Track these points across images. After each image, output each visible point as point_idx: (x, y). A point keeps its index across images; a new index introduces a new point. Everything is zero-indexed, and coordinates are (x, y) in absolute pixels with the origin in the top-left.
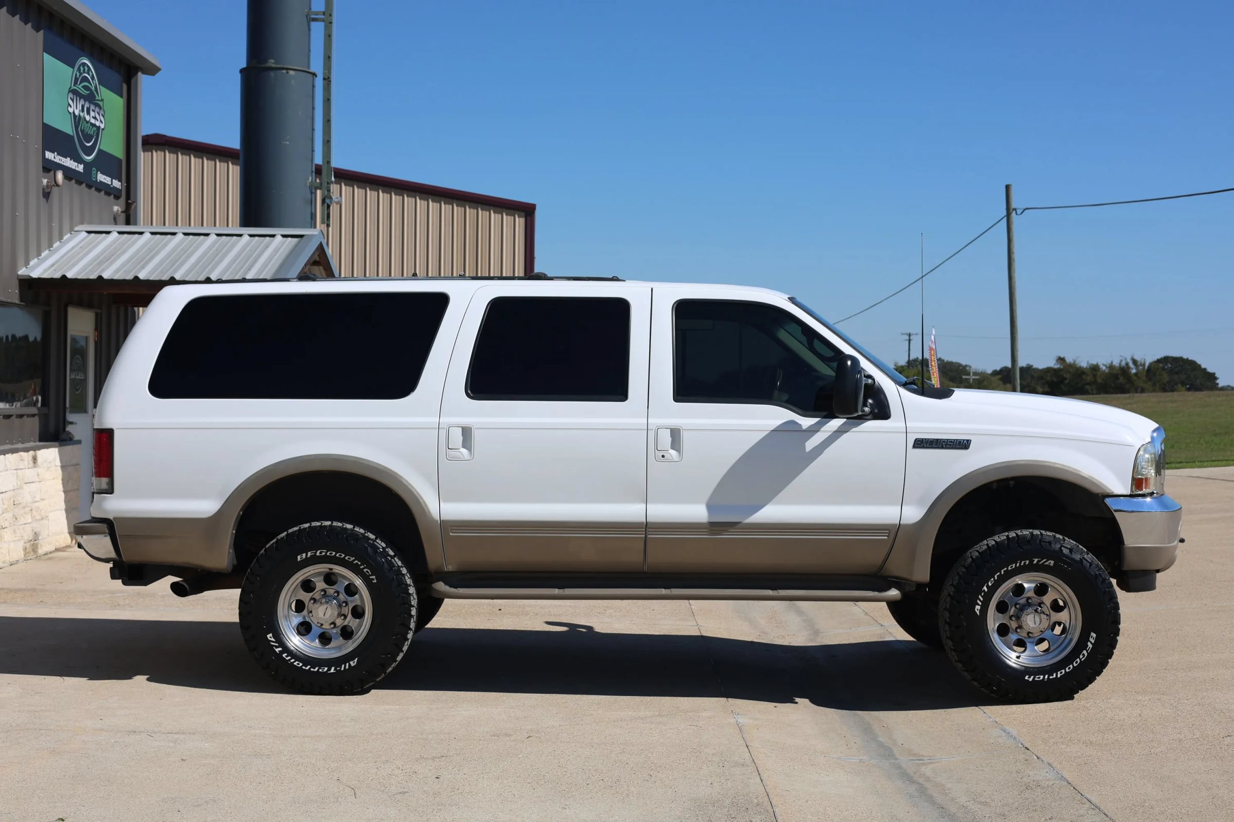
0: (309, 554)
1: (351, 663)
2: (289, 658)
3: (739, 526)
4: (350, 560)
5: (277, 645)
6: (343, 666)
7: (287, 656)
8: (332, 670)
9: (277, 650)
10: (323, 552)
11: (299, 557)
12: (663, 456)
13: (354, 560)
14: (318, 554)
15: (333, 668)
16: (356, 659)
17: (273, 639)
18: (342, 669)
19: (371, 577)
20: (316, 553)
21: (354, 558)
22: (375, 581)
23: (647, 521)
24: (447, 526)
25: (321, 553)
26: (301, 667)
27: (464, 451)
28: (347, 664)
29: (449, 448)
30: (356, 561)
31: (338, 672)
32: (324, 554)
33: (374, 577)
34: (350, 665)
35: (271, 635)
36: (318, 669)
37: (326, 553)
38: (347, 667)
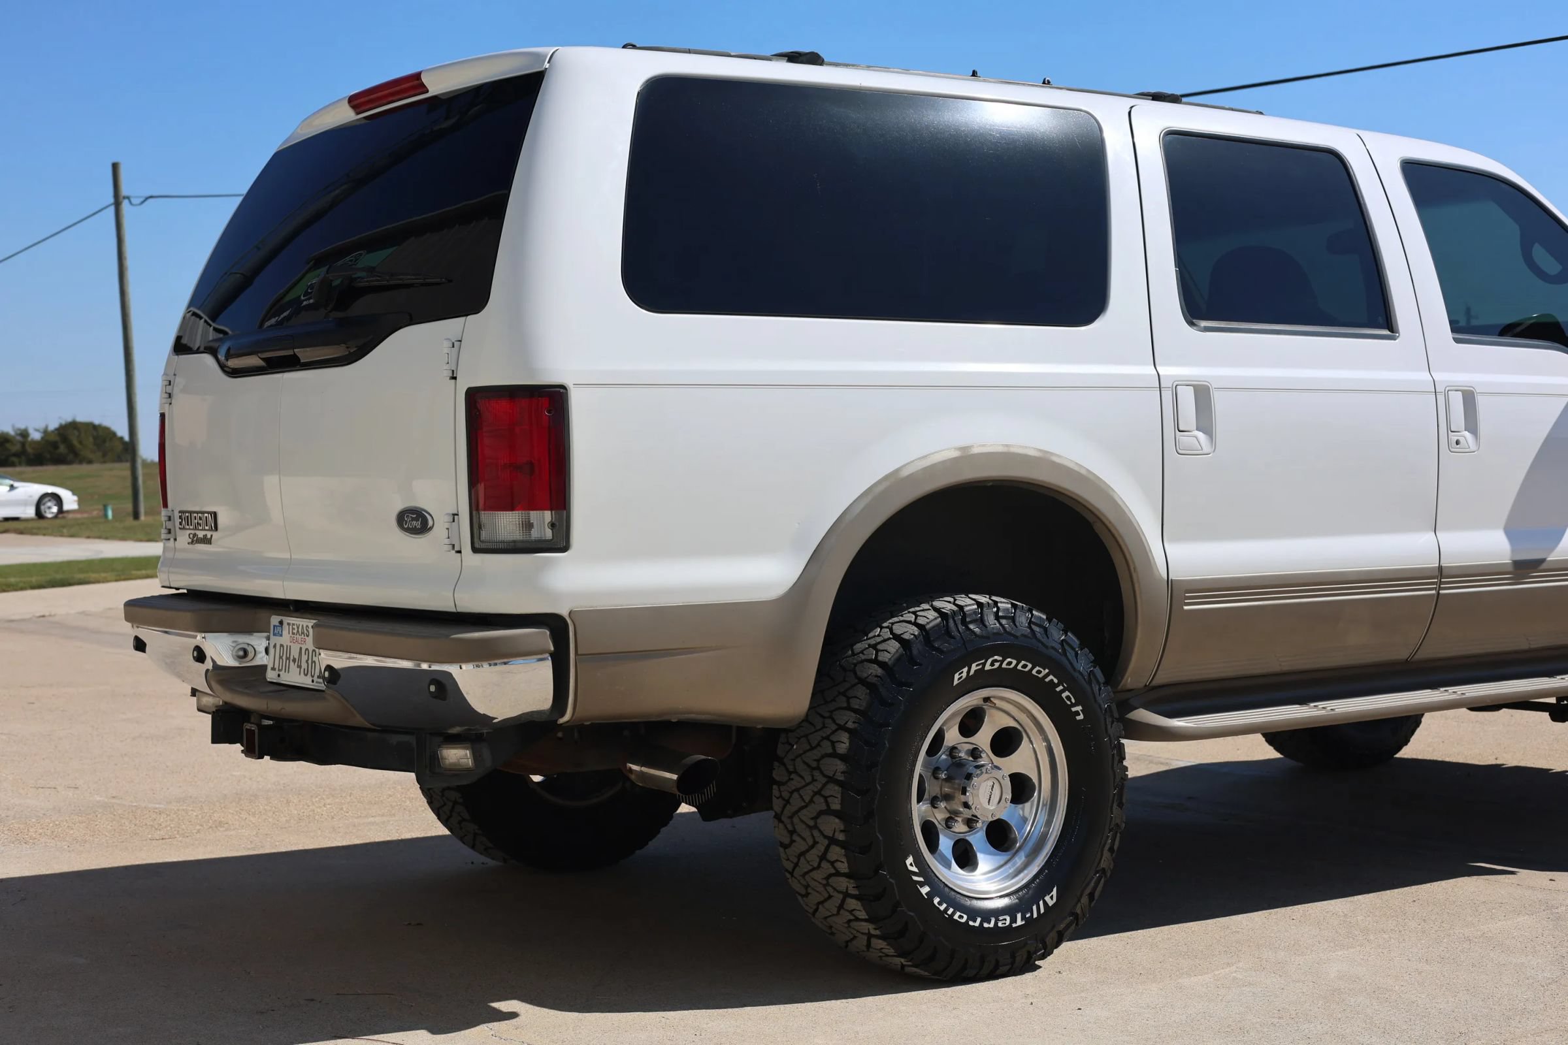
0: (974, 667)
1: (1047, 898)
2: (945, 905)
3: (1544, 566)
4: (1040, 676)
5: (921, 879)
6: (1035, 908)
7: (940, 903)
8: (1019, 922)
9: (925, 890)
10: (996, 661)
11: (957, 676)
12: (1458, 443)
13: (1047, 675)
14: (988, 667)
15: (1019, 916)
16: (1055, 889)
17: (914, 869)
18: (1035, 915)
19: (1074, 709)
20: (984, 664)
21: (1047, 671)
22: (1081, 717)
23: (1441, 562)
24: (1177, 591)
25: (992, 664)
26: (967, 922)
27: (1200, 435)
28: (1041, 903)
29: (1181, 429)
30: (1051, 677)
31: (1029, 922)
32: (997, 665)
33: (1079, 708)
34: (1045, 903)
35: (910, 860)
36: (996, 923)
37: (1002, 662)
38: (1042, 911)
